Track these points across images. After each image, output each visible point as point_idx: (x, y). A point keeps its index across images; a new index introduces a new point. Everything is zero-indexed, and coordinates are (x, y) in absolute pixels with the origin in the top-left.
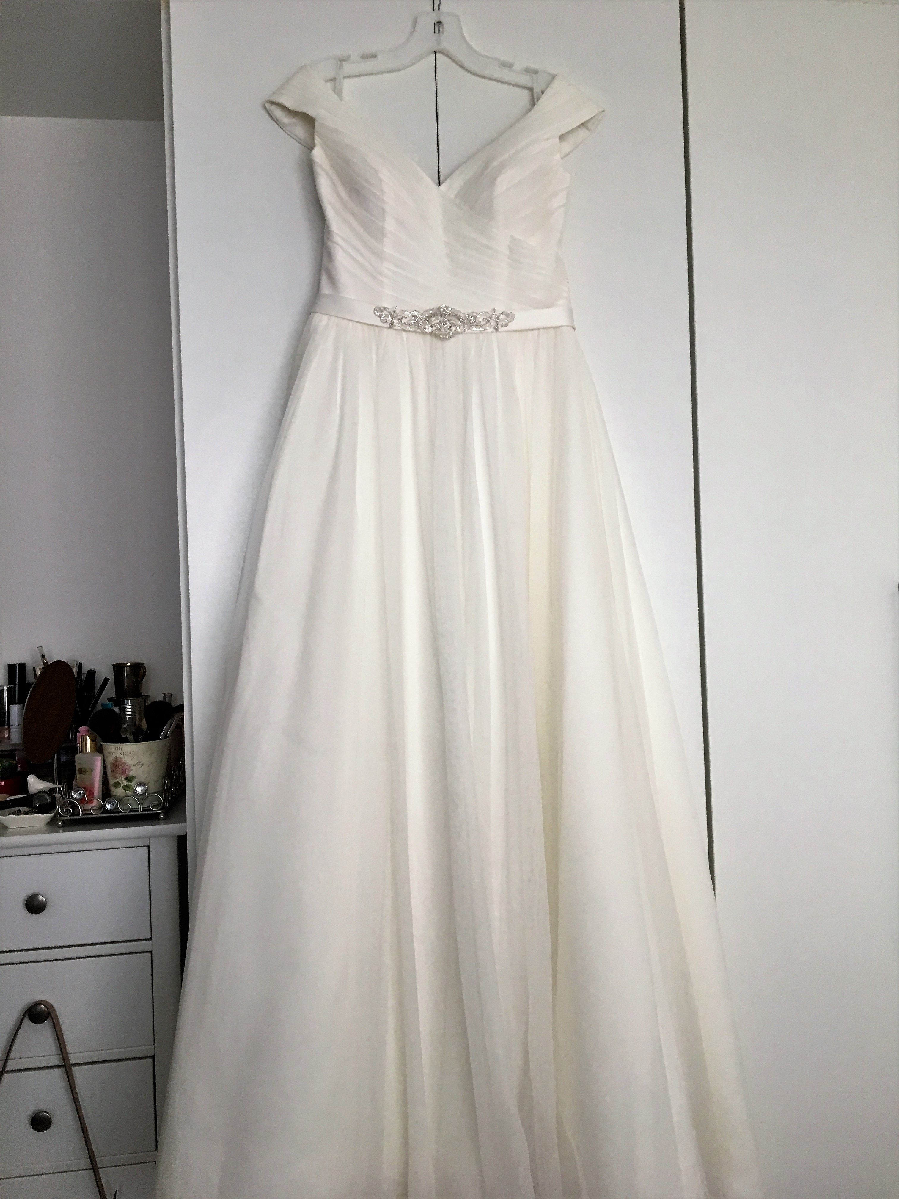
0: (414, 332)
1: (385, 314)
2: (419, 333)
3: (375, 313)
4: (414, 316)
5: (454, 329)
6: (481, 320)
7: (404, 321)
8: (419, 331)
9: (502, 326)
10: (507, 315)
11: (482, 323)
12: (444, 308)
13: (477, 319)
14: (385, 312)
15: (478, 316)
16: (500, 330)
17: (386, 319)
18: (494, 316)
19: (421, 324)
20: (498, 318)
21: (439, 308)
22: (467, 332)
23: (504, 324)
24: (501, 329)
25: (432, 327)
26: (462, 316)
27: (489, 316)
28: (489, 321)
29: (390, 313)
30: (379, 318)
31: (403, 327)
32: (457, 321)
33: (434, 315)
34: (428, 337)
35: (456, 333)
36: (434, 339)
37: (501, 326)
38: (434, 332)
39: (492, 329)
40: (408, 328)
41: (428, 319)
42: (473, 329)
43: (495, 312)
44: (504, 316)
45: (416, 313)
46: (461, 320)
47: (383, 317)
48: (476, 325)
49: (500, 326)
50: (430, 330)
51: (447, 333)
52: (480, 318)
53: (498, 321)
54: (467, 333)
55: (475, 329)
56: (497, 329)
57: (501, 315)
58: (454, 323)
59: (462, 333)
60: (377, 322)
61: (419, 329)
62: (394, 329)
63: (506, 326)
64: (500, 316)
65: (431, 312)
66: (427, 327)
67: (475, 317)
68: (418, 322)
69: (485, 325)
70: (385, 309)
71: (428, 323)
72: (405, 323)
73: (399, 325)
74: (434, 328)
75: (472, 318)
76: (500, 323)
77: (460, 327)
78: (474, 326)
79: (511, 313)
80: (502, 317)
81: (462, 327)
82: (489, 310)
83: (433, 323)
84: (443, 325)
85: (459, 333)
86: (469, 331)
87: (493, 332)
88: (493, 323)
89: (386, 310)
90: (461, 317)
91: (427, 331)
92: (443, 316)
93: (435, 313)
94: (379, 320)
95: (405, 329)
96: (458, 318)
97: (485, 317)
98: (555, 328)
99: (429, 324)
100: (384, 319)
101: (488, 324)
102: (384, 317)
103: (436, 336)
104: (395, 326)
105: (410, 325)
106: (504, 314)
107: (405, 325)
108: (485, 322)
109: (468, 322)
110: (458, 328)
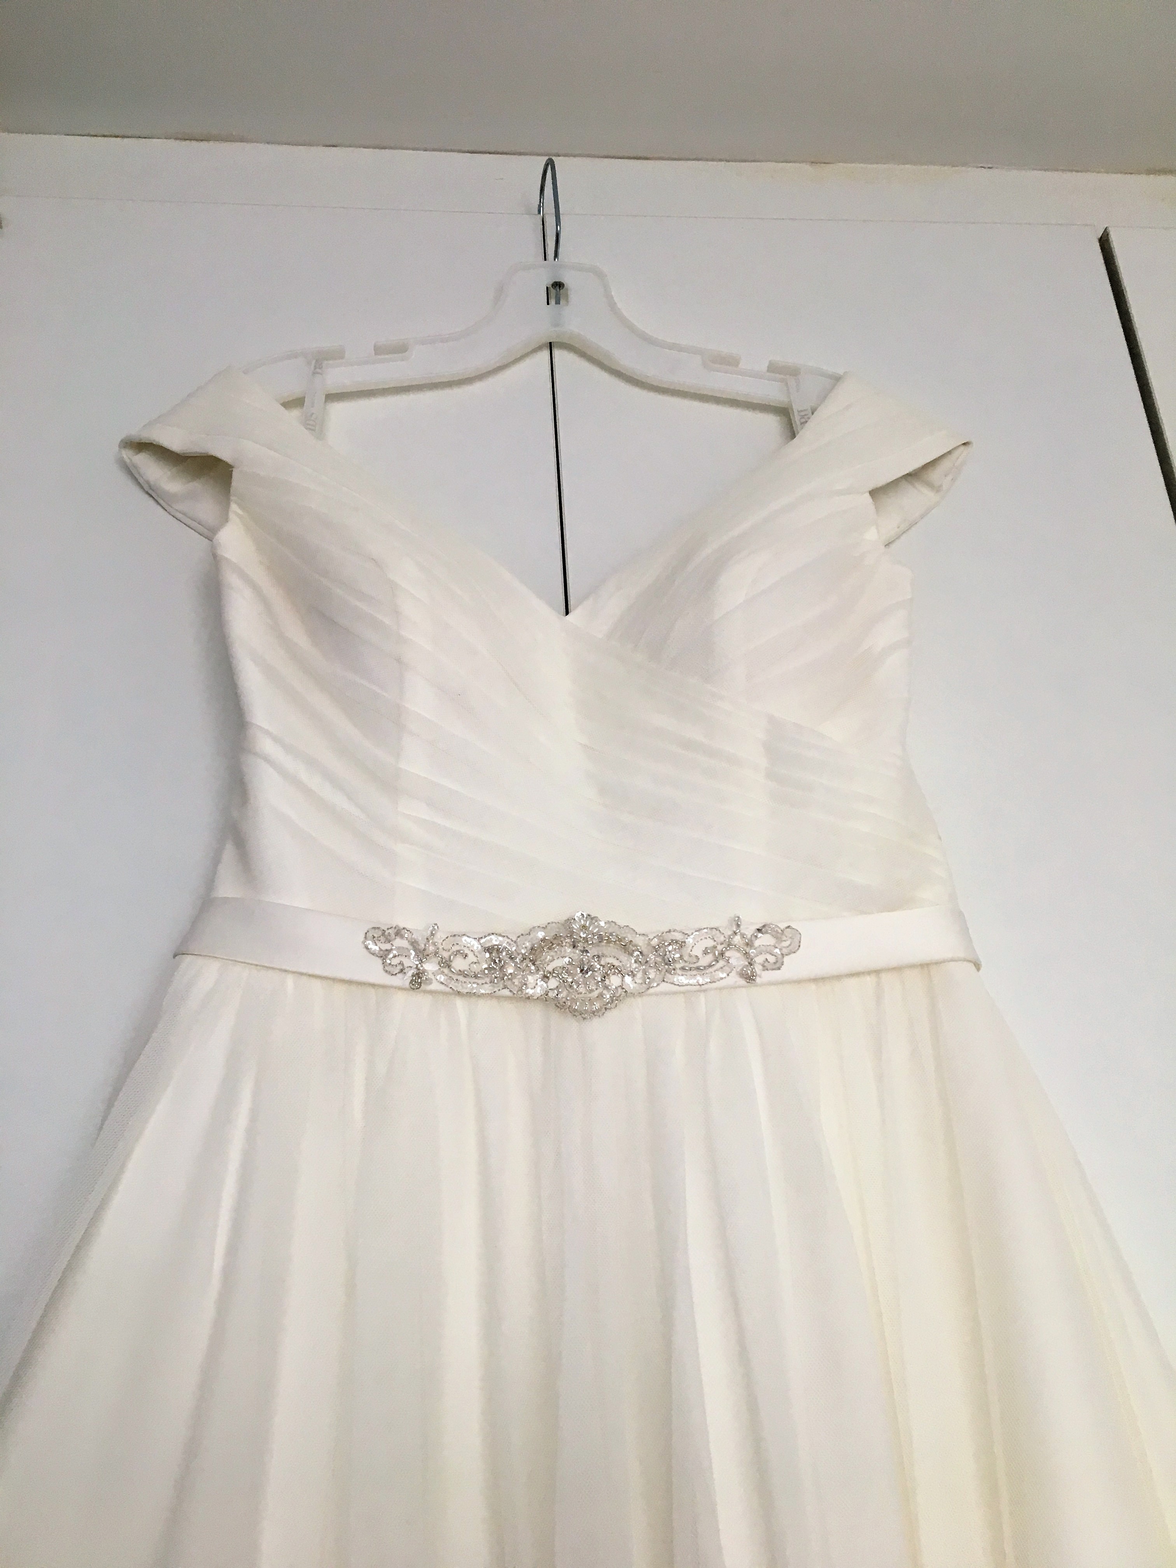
0: (491, 996)
1: (398, 948)
2: (506, 998)
3: (367, 948)
4: (489, 950)
5: (614, 981)
6: (698, 951)
7: (459, 964)
8: (506, 992)
9: (765, 968)
10: (779, 935)
11: (705, 961)
12: (582, 922)
13: (686, 951)
14: (398, 942)
15: (690, 940)
16: (758, 980)
17: (401, 963)
18: (737, 939)
19: (510, 970)
20: (749, 944)
21: (570, 920)
22: (659, 989)
23: (772, 959)
24: (765, 976)
25: (545, 978)
26: (640, 941)
27: (722, 939)
28: (722, 954)
29: (414, 944)
30: (380, 961)
31: (452, 984)
32: (624, 957)
33: (551, 943)
34: (536, 1012)
35: (620, 996)
36: (555, 1016)
37: (761, 967)
38: (552, 994)
39: (734, 979)
40: (470, 986)
41: (534, 956)
42: (676, 979)
43: (738, 926)
44: (767, 936)
45: (495, 940)
46: (636, 953)
47: (391, 956)
48: (683, 969)
49: (758, 968)
50: (539, 991)
51: (596, 994)
52: (697, 946)
53: (752, 952)
54: (657, 994)
55: (683, 980)
56: (750, 978)
57: (760, 935)
58: (616, 963)
59: (641, 994)
60: (374, 972)
61: (505, 987)
62: (425, 992)
63: (778, 965)
64: (756, 937)
65: (541, 935)
66: (531, 979)
67: (682, 945)
68: (502, 968)
69: (710, 966)
70: (399, 933)
71: (533, 968)
72: (461, 973)
73: (442, 978)
74: (553, 983)
75: (670, 948)
76: (759, 960)
77: (633, 975)
78: (679, 971)
79: (789, 927)
80: (764, 940)
81: (639, 975)
82: (721, 921)
83: (550, 968)
84: (582, 971)
85: (633, 995)
86: (664, 987)
87: (740, 987)
88: (736, 959)
89: (402, 937)
90: (636, 946)
91: (530, 991)
92: (580, 946)
93: (556, 937)
94: (381, 967)
95: (460, 989)
96: (627, 947)
97: (710, 943)
98: (925, 966)
99: (538, 970)
100: (395, 961)
101: (721, 963)
102: (395, 956)
103: (561, 1006)
104: (429, 981)
105: (476, 976)
106: (766, 933)
107: (461, 978)
108: (709, 958)
109: (659, 959)
110: (628, 979)
